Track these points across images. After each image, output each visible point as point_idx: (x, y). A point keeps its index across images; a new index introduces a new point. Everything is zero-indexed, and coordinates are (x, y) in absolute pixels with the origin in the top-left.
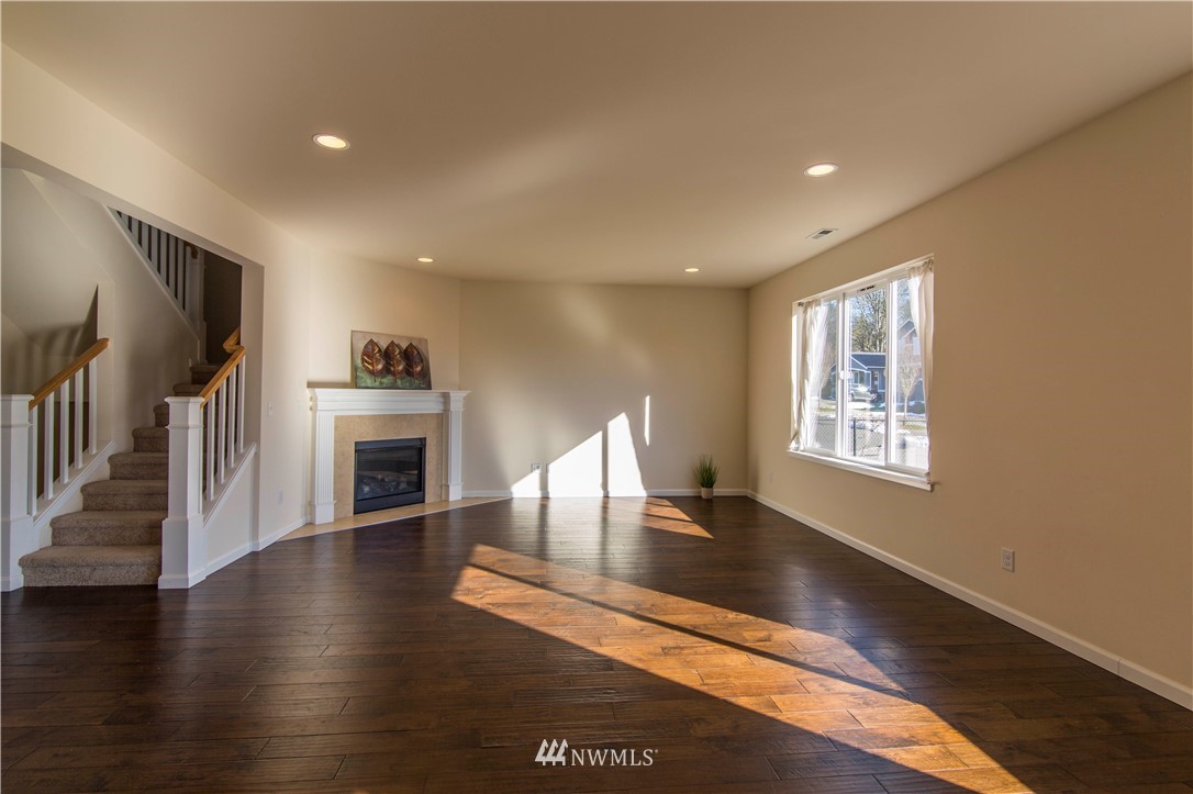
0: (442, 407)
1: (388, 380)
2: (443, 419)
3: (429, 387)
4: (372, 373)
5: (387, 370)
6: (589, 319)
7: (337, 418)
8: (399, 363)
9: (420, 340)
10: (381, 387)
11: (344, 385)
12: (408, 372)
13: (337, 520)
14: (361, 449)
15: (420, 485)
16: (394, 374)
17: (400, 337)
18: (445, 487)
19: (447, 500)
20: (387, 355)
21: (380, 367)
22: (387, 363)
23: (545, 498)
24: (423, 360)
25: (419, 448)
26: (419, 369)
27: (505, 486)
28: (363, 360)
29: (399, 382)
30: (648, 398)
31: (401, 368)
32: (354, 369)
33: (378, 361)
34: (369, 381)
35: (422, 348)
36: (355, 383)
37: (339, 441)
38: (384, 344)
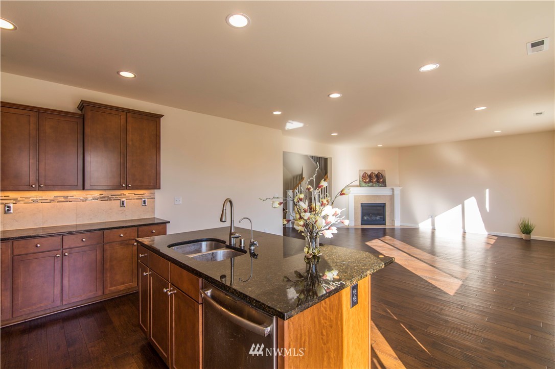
0: (391, 193)
1: (370, 184)
2: (392, 197)
3: (386, 186)
4: (365, 182)
5: (370, 181)
6: (454, 156)
7: (355, 196)
8: (374, 179)
9: (382, 171)
10: (368, 187)
11: (357, 186)
12: (378, 181)
13: (355, 226)
14: (363, 206)
15: (384, 219)
16: (372, 182)
17: (375, 170)
18: (393, 221)
19: (394, 225)
20: (370, 176)
21: (368, 180)
22: (370, 179)
23: (434, 229)
24: (383, 177)
25: (383, 206)
26: (382, 180)
27: (417, 223)
28: (362, 179)
29: (374, 185)
30: (487, 191)
31: (375, 180)
32: (360, 181)
33: (367, 179)
34: (364, 185)
35: (383, 173)
36: (360, 186)
37: (355, 203)
38: (369, 173)
